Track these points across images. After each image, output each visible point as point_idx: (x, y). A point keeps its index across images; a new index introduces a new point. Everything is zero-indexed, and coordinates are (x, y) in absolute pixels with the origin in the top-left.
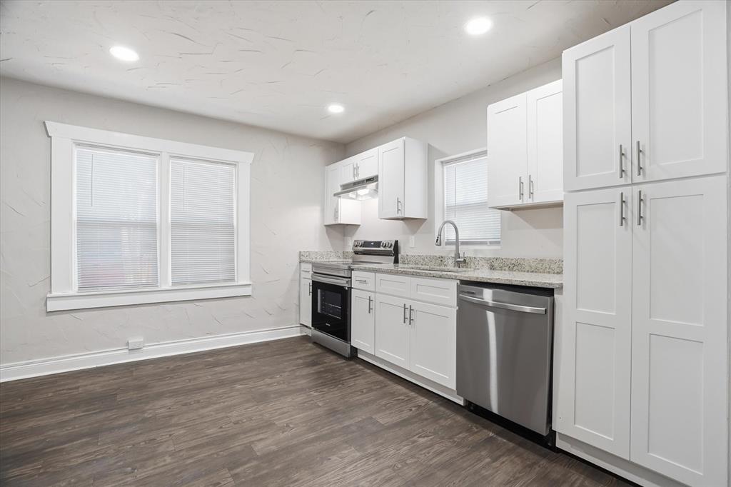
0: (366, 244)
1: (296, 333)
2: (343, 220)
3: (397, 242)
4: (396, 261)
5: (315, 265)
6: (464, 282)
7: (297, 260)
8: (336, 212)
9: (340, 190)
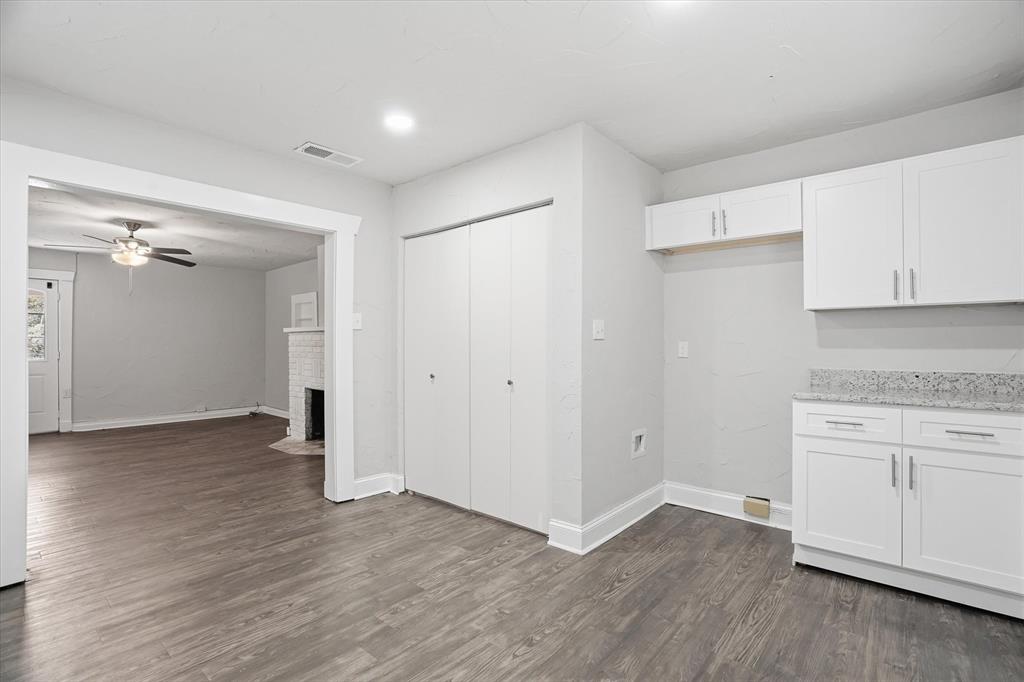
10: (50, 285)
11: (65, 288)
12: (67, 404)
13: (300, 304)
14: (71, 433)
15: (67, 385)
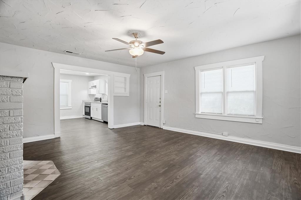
0: (96, 98)
1: (82, 117)
2: (92, 93)
3: (101, 98)
4: (101, 102)
5: (85, 103)
6: (102, 104)
7: (82, 102)
8: (90, 92)
9: (91, 87)
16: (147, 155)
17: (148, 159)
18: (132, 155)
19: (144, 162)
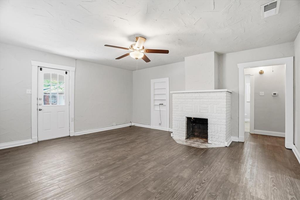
10: (66, 73)
11: (71, 74)
12: (72, 124)
13: (155, 83)
14: (74, 137)
15: (72, 116)
16: (126, 156)
17: (126, 153)
18: (141, 156)
19: (130, 150)
